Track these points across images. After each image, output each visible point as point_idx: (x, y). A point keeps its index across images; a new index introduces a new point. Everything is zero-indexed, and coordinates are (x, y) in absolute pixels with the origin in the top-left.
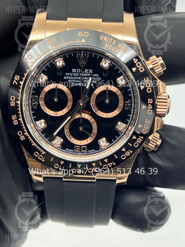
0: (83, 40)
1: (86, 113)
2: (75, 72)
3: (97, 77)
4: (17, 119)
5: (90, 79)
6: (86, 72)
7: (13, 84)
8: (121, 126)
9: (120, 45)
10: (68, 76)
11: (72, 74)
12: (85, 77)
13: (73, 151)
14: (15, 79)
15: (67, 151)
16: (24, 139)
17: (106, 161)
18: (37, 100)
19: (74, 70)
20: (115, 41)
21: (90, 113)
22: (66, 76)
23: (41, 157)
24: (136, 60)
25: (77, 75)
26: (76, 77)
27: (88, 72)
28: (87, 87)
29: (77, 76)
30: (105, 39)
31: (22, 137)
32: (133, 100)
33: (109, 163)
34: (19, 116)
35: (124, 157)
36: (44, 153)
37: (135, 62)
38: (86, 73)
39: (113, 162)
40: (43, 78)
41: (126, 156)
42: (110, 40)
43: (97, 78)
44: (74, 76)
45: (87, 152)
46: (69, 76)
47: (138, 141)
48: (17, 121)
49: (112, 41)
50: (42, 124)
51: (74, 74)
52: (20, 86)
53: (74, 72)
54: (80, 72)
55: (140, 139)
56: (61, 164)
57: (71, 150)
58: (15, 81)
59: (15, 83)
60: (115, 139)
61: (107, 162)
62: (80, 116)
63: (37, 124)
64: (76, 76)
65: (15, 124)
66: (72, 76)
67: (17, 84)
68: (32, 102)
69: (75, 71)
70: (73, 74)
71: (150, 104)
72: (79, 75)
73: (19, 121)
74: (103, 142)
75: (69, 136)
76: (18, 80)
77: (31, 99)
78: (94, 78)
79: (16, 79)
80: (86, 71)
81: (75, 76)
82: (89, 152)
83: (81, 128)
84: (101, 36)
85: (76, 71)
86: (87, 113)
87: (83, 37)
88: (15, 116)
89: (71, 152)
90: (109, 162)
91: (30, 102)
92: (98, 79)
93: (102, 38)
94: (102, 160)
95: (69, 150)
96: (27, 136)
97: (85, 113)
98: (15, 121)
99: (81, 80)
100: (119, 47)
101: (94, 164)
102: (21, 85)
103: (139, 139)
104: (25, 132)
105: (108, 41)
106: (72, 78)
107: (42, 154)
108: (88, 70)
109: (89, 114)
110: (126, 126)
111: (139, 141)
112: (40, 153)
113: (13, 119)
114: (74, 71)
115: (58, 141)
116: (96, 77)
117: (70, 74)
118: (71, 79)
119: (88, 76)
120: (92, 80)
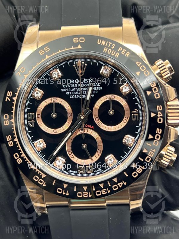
0: (79, 45)
1: (89, 128)
2: (73, 83)
3: (98, 86)
4: (12, 140)
5: (91, 89)
6: (85, 82)
7: (6, 101)
8: (128, 139)
9: (120, 49)
10: (66, 88)
11: (70, 86)
12: (84, 87)
13: (77, 172)
14: (7, 95)
15: (71, 172)
16: (22, 162)
17: (115, 180)
18: (34, 118)
19: (72, 81)
20: (114, 45)
21: (93, 127)
22: (64, 88)
23: (41, 182)
24: (139, 64)
25: (75, 86)
26: (75, 89)
27: (87, 82)
28: (88, 98)
29: (76, 87)
30: (103, 43)
31: (18, 160)
32: (140, 109)
33: (119, 183)
34: (14, 136)
35: (135, 174)
36: (44, 176)
37: (139, 66)
38: (85, 83)
39: (123, 181)
40: (38, 93)
41: (138, 173)
42: (108, 44)
43: (97, 88)
44: (72, 88)
45: (93, 172)
46: (67, 88)
47: (150, 154)
48: (12, 142)
49: (111, 45)
50: (41, 144)
51: (72, 86)
52: (13, 103)
53: (72, 84)
54: (79, 83)
55: (152, 152)
56: (65, 187)
57: (75, 172)
58: (7, 98)
59: (8, 100)
60: (124, 155)
61: (116, 182)
62: (82, 131)
63: (35, 144)
64: (75, 88)
65: (10, 146)
66: (70, 88)
67: (10, 100)
68: (28, 120)
69: (73, 82)
70: (71, 85)
71: (159, 111)
72: (78, 86)
73: (14, 142)
74: (110, 159)
75: (71, 155)
76: (11, 96)
77: (27, 117)
78: (95, 88)
79: (9, 96)
80: (85, 81)
81: (74, 88)
82: (95, 172)
83: (84, 145)
84: (99, 40)
85: (74, 82)
86: (90, 127)
87: (79, 43)
88: (10, 137)
89: (76, 173)
90: (119, 181)
91: (26, 120)
92: (99, 88)
93: (99, 42)
94: (110, 180)
95: (72, 171)
96: (24, 158)
97: (87, 128)
98: (10, 142)
99: (80, 91)
100: (119, 51)
101: (102, 185)
102: (14, 101)
103: (151, 153)
104: (22, 153)
105: (106, 45)
106: (70, 90)
107: (43, 177)
108: (87, 79)
109: (92, 129)
110: (135, 139)
111: (151, 155)
112: (40, 177)
113: (8, 140)
114: (72, 82)
115: (60, 162)
116: (97, 86)
117: (67, 86)
118: (70, 91)
119: (87, 87)
120: (93, 90)
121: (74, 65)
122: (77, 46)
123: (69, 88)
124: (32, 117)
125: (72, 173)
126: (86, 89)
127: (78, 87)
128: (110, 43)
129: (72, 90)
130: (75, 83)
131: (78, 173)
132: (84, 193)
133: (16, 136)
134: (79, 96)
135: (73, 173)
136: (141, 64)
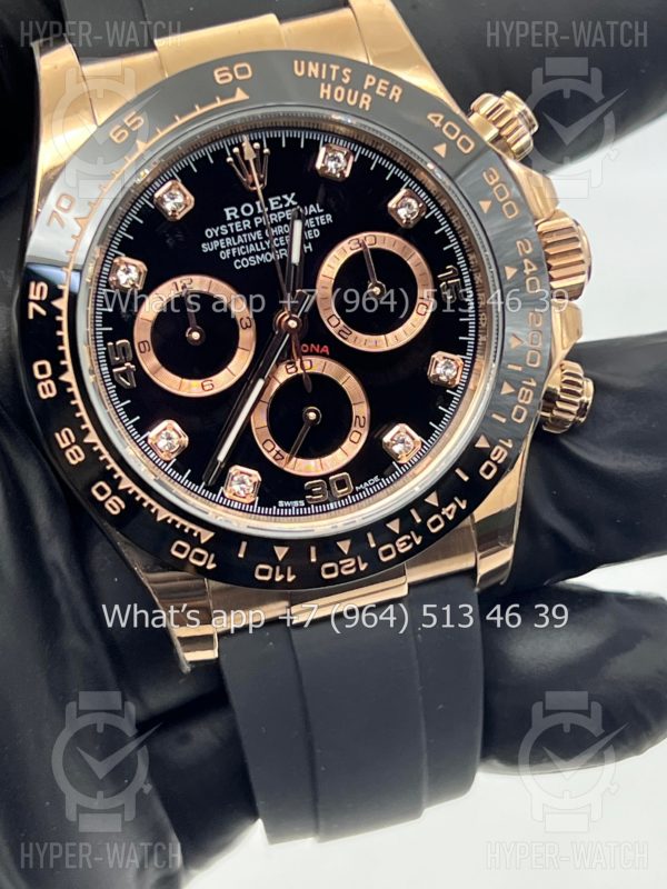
0: (239, 91)
1: (314, 354)
2: (237, 217)
3: (319, 214)
4: (79, 442)
5: (298, 225)
6: (273, 208)
7: (31, 316)
8: (443, 366)
9: (371, 80)
10: (215, 238)
11: (228, 228)
12: (274, 225)
13: (302, 503)
14: (32, 296)
15: (284, 508)
16: (123, 507)
17: (433, 500)
18: (130, 356)
19: (231, 211)
20: (346, 71)
21: (326, 349)
22: (209, 241)
23: (199, 557)
24: (437, 119)
25: (245, 226)
26: (244, 235)
27: (281, 206)
28: (296, 258)
29: (247, 231)
30: (313, 69)
31: (110, 501)
32: (461, 262)
33: (446, 507)
34: (83, 427)
35: (488, 470)
36: (206, 536)
37: (437, 124)
38: (276, 211)
39: (456, 499)
40: (130, 273)
41: (495, 462)
42: (329, 71)
43: (317, 218)
44: (235, 235)
45: (354, 493)
46: (218, 239)
47: (522, 398)
48: (77, 447)
49: (340, 74)
50: (169, 436)
51: (234, 227)
52: (58, 318)
53: (233, 220)
54: (256, 214)
55: (527, 391)
56: (280, 558)
57: (296, 503)
58: (32, 306)
59: (35, 312)
60: (438, 418)
61: (437, 504)
62: (293, 369)
63: (149, 441)
64: (244, 232)
65: (73, 462)
66: (229, 235)
67: (43, 312)
68: (111, 367)
69: (234, 214)
70: (231, 225)
71: (526, 256)
72: (253, 224)
73: (88, 448)
74: (400, 439)
75: (274, 453)
76: (44, 297)
77: (107, 358)
78: (310, 222)
79: (37, 298)
80: (272, 204)
81: (241, 233)
82: (361, 491)
83: (311, 411)
84: (296, 63)
85: (239, 213)
86: (317, 351)
87: (236, 83)
88: (67, 433)
89: (299, 507)
90: (444, 502)
91: (105, 369)
92: (322, 220)
93: (299, 69)
94: (419, 503)
95: (287, 504)
96: (130, 492)
97: (309, 354)
98: (71, 450)
99: (262, 241)
100: (369, 87)
101: (394, 526)
102: (59, 312)
103: (524, 392)
104: (120, 478)
105: (324, 77)
106: (229, 241)
107: (203, 541)
108: (279, 198)
109: (324, 355)
110: (464, 360)
111: (527, 400)
112: (194, 541)
113: (63, 446)
114: (232, 217)
115: (243, 481)
116: (314, 215)
117: (220, 231)
118: (230, 247)
119: (285, 221)
120: (305, 229)
121: (230, 159)
122: (233, 95)
123: (224, 237)
124: (125, 355)
125: (288, 508)
126: (280, 230)
127: (254, 229)
128: (335, 68)
129: (236, 241)
130: (242, 218)
131: (307, 505)
132: (341, 562)
133: (88, 425)
134: (264, 258)
135: (291, 507)
136: (441, 117)
